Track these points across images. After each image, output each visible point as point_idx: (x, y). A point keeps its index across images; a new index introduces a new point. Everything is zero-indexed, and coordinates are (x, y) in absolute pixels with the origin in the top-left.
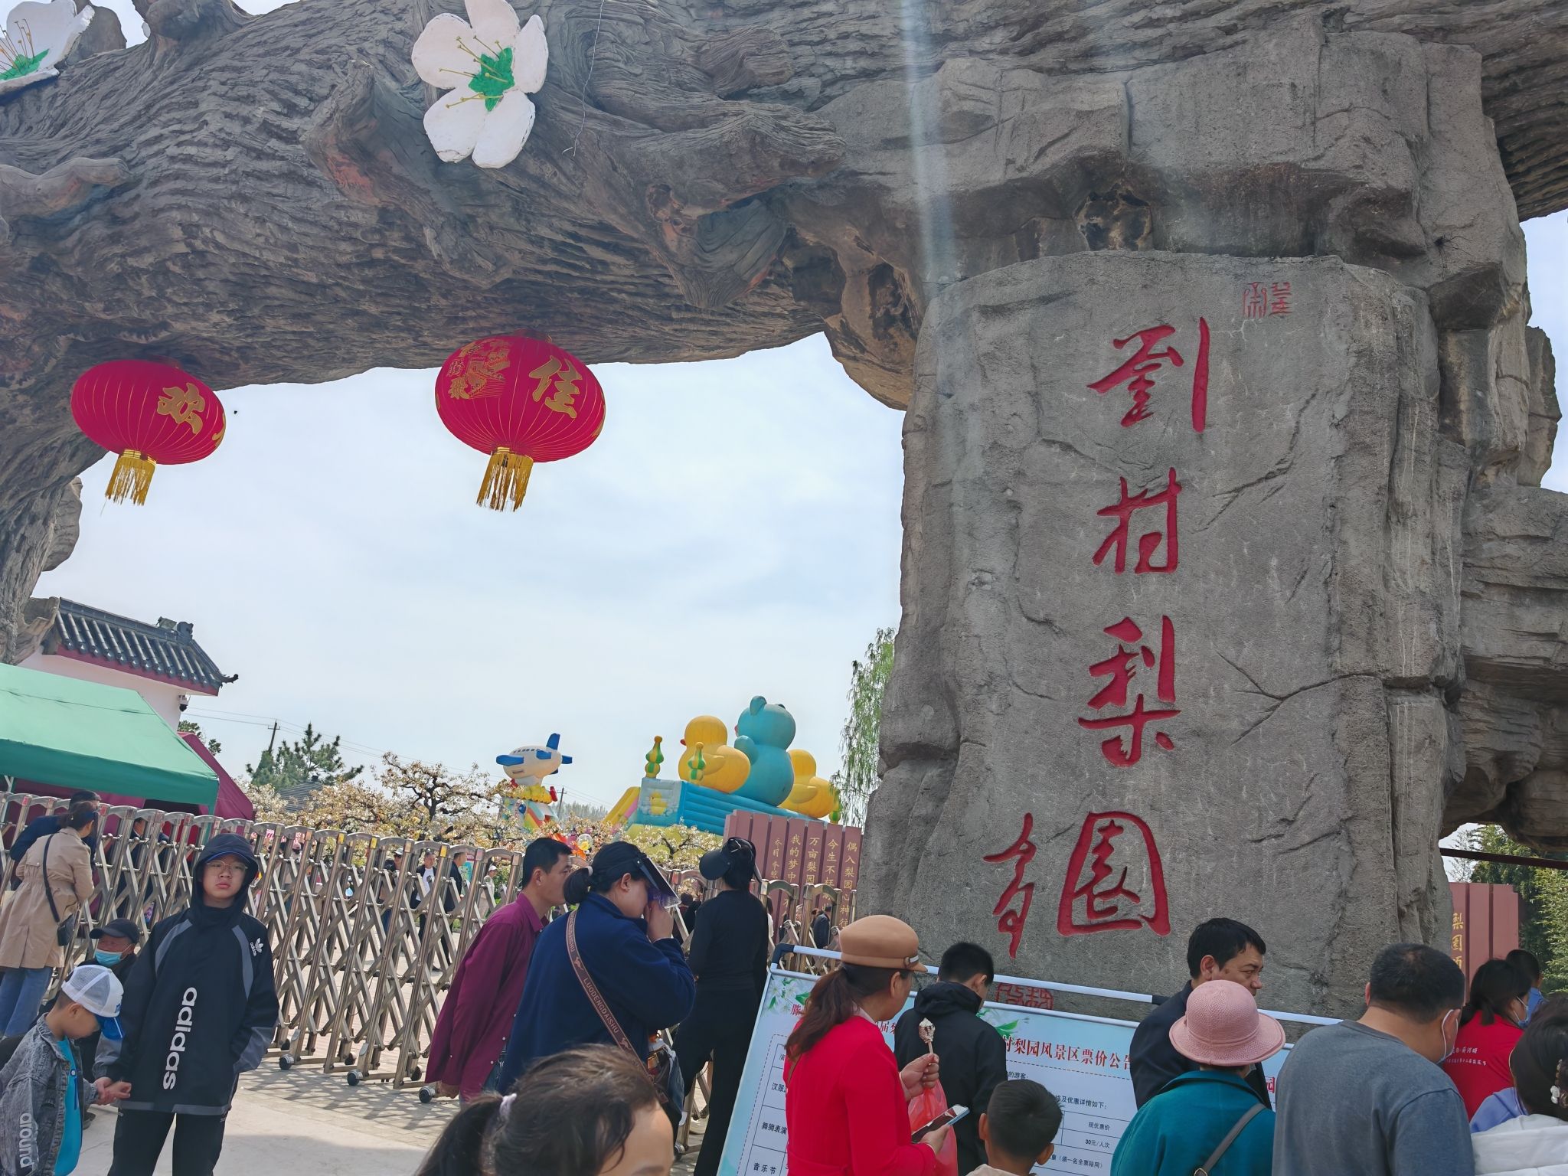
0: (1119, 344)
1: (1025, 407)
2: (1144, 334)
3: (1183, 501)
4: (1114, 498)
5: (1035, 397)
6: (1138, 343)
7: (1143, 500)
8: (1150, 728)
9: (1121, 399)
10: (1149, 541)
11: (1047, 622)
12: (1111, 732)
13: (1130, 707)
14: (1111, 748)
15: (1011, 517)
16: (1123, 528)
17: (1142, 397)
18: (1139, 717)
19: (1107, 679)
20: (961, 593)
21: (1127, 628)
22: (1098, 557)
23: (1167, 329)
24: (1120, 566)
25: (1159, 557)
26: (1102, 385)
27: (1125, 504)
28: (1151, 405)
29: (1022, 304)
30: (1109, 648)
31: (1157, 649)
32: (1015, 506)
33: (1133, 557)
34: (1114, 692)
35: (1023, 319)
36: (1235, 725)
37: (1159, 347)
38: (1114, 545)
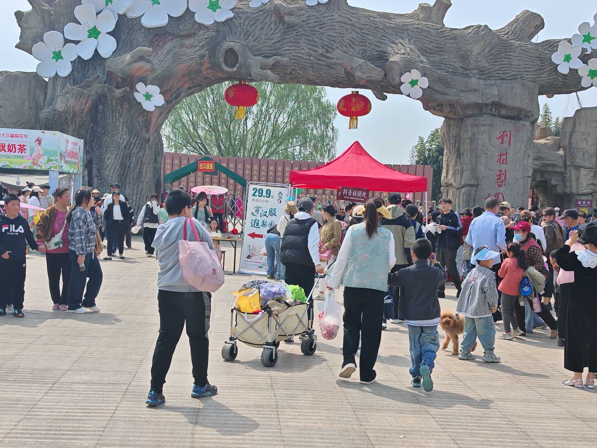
0: (500, 133)
1: (488, 140)
2: (503, 132)
3: (507, 155)
4: (500, 154)
5: (489, 139)
6: (502, 133)
7: (503, 154)
8: (503, 183)
9: (500, 141)
10: (503, 160)
11: (491, 170)
12: (499, 183)
13: (501, 180)
14: (499, 185)
15: (486, 155)
16: (501, 158)
17: (503, 141)
18: (502, 182)
19: (499, 177)
20: (479, 165)
21: (501, 171)
22: (497, 162)
23: (506, 131)
24: (500, 163)
25: (505, 162)
26: (498, 138)
27: (501, 155)
28: (504, 142)
29: (487, 125)
30: (499, 173)
31: (504, 174)
32: (487, 154)
33: (502, 162)
34: (499, 179)
35: (488, 127)
36: (513, 182)
37: (505, 134)
38: (499, 160)
